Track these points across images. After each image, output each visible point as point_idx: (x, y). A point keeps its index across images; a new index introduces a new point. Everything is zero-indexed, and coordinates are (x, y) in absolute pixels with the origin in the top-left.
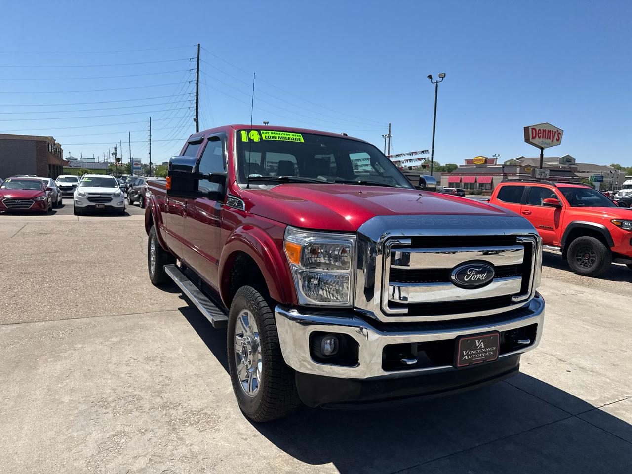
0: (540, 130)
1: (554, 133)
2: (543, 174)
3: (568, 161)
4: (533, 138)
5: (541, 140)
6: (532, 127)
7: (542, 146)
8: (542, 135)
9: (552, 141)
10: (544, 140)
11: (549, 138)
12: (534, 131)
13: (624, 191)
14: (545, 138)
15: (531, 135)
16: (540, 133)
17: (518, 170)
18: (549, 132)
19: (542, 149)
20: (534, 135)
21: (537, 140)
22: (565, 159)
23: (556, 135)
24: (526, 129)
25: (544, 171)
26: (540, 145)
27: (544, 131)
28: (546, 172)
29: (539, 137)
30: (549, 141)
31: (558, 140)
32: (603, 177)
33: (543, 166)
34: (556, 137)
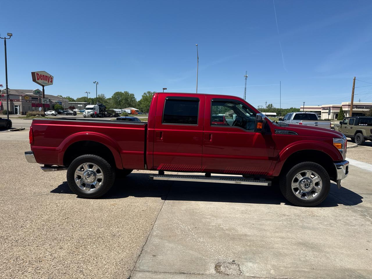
0: (41, 75)
1: (49, 77)
2: (46, 101)
3: (38, 93)
4: (38, 79)
5: (42, 81)
6: (37, 73)
7: (43, 84)
8: (42, 78)
9: (48, 82)
10: (44, 81)
11: (46, 80)
12: (38, 75)
13: (86, 111)
14: (44, 80)
15: (36, 77)
16: (42, 77)
17: (20, 98)
18: (46, 76)
19: (43, 86)
20: (38, 78)
21: (40, 81)
22: (37, 92)
23: (50, 79)
24: (33, 74)
25: (46, 99)
26: (42, 84)
27: (44, 76)
28: (47, 100)
29: (41, 79)
30: (47, 82)
31: (51, 82)
32: (61, 103)
33: (45, 97)
34: (50, 80)
